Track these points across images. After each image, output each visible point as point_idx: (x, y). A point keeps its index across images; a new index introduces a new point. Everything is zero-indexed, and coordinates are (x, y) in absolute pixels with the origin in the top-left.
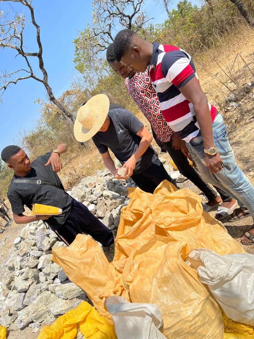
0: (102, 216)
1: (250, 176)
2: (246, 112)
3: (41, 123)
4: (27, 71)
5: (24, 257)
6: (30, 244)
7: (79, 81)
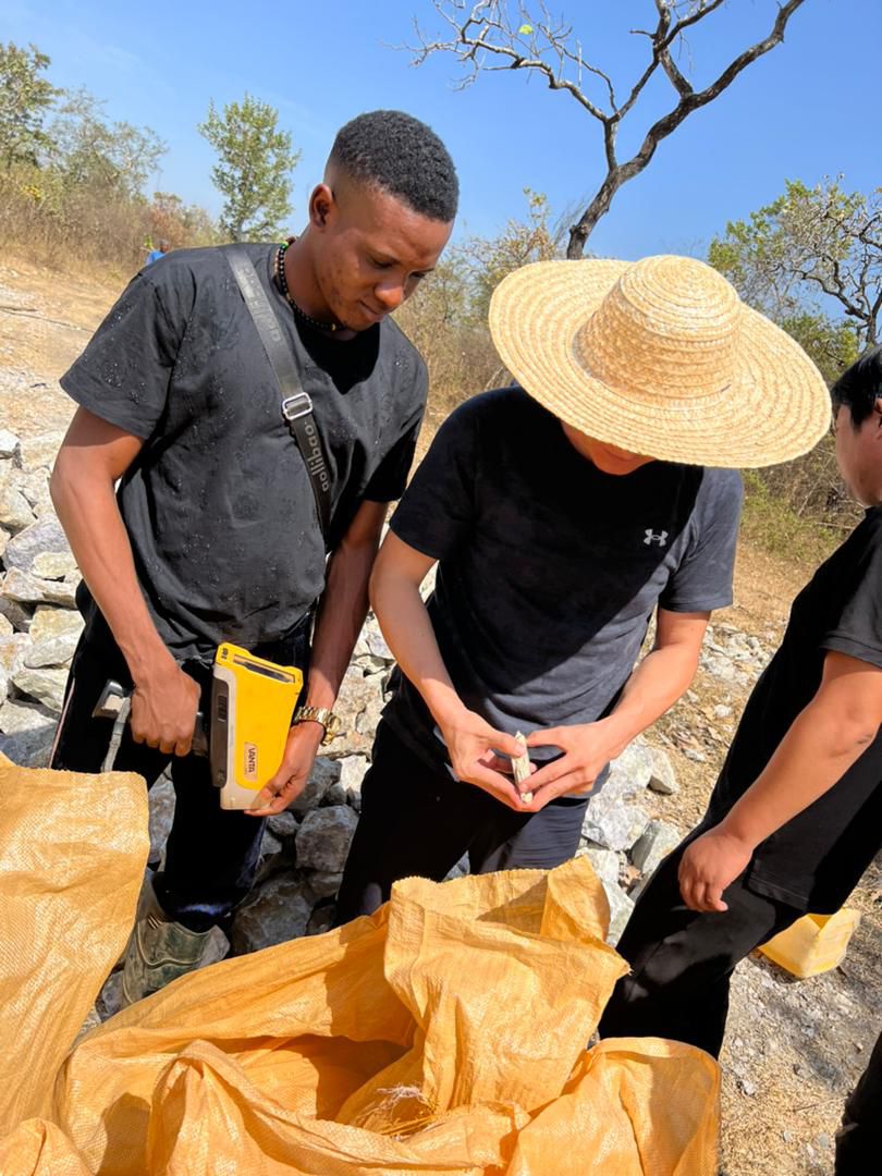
4: (612, 97)
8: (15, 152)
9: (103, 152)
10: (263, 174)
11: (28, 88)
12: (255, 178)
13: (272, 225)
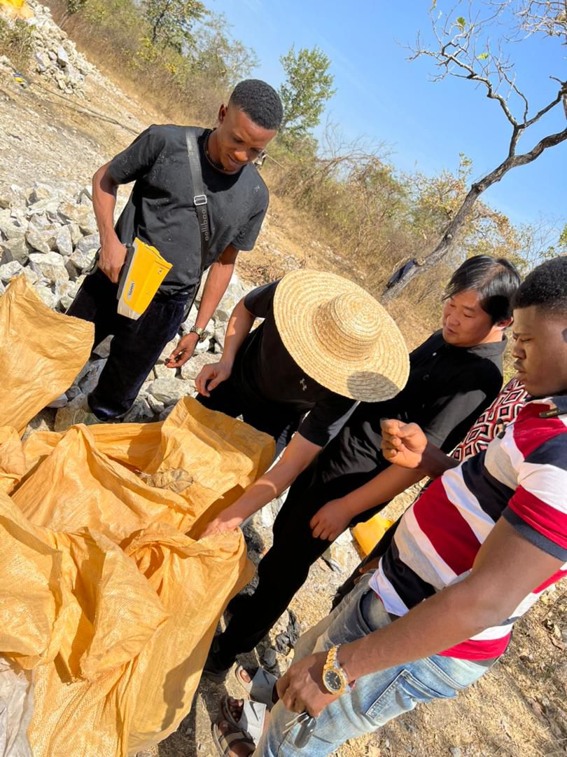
0: (184, 374)
1: (367, 747)
2: (555, 682)
3: (417, 182)
4: (526, 113)
5: (58, 217)
6: (84, 221)
7: (539, 240)
8: (170, 40)
9: (221, 55)
10: (309, 97)
11: (189, 5)
12: (303, 97)
13: (304, 129)
